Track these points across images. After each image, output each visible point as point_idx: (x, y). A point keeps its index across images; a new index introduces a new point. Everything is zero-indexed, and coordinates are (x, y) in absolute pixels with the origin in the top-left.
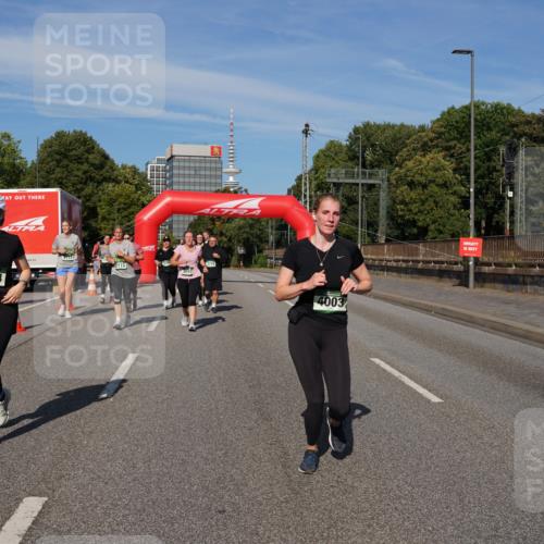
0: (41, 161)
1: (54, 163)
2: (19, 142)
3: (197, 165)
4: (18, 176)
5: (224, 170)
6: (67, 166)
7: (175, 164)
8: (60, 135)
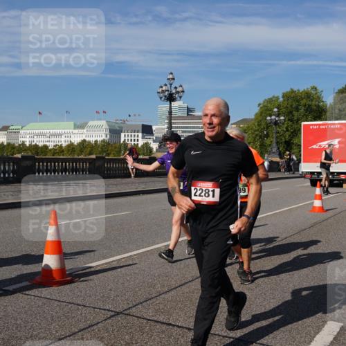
2: (322, 91)
4: (321, 113)
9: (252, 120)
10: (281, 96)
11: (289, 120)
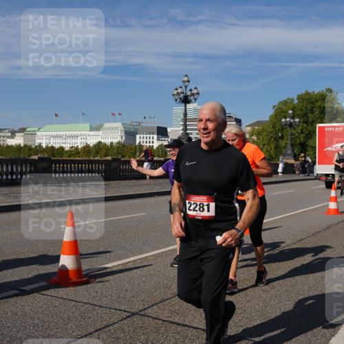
9: (267, 122)
10: (295, 98)
11: (304, 122)
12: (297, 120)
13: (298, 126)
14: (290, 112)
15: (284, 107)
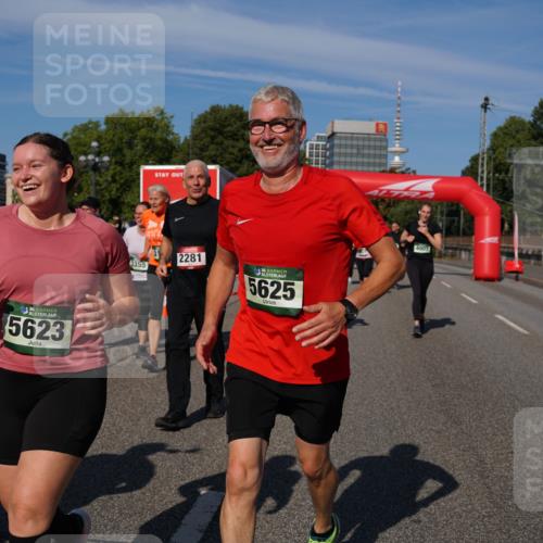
0: (195, 137)
1: (209, 139)
2: (172, 117)
3: (361, 143)
4: (170, 152)
5: (390, 149)
6: (222, 143)
7: (336, 142)
8: (215, 110)
10: (102, 122)
11: (116, 163)
12: (106, 159)
13: (107, 169)
14: (94, 144)
15: (82, 136)
